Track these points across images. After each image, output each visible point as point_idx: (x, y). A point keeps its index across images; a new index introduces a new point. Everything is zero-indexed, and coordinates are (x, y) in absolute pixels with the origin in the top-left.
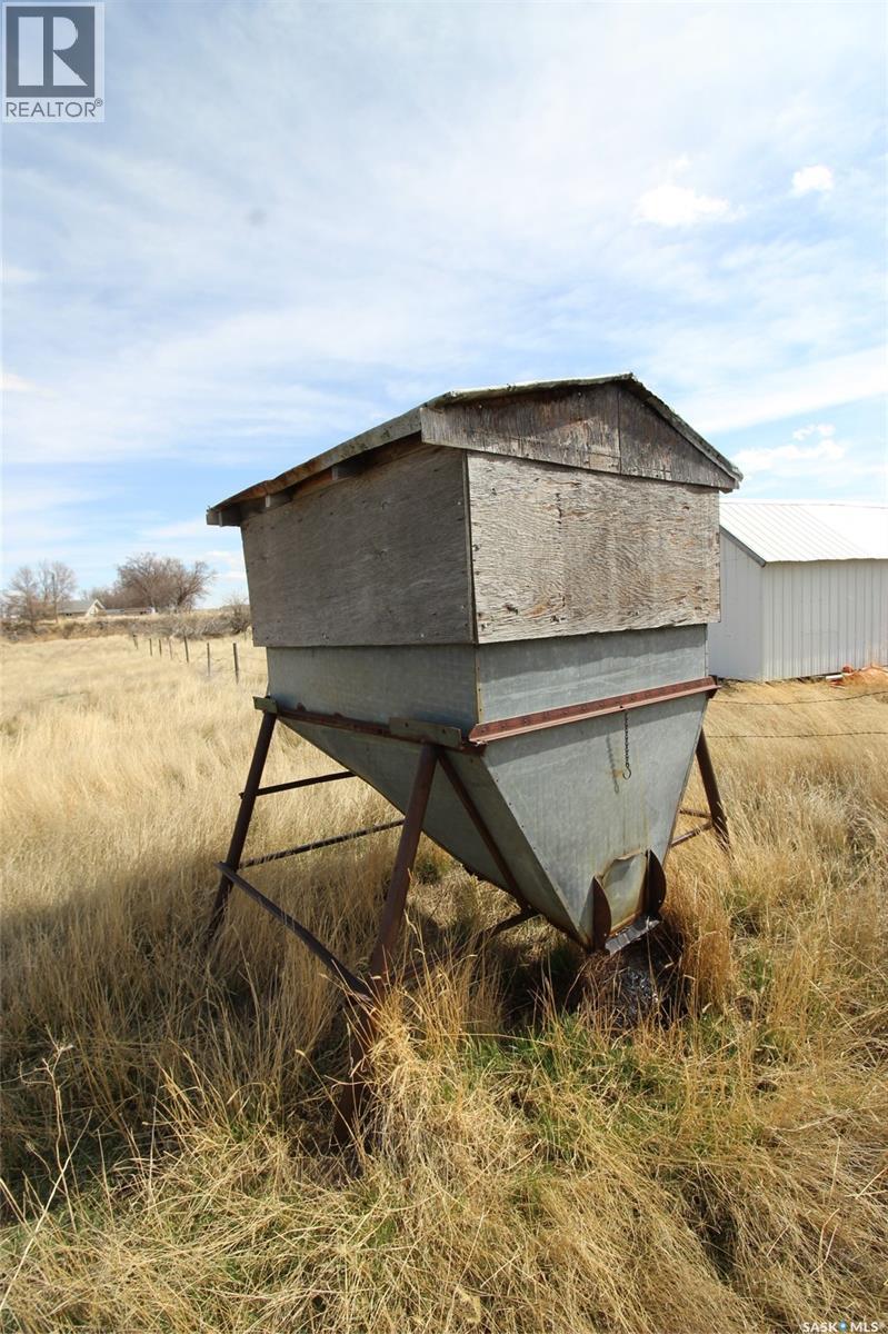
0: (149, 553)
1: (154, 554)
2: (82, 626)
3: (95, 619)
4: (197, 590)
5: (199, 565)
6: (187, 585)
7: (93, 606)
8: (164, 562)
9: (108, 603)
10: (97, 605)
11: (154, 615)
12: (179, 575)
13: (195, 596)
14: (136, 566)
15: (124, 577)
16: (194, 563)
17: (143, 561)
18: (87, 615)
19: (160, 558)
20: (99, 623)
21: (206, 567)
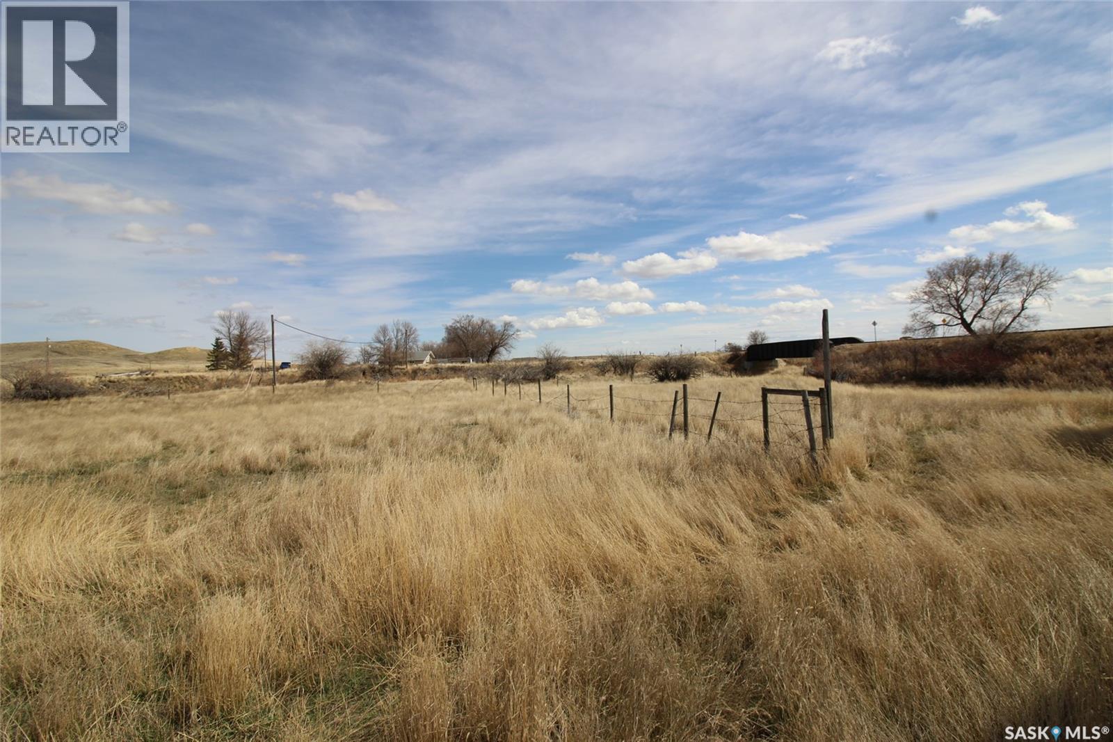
0: (468, 316)
1: (472, 316)
2: (424, 371)
3: (432, 366)
4: (505, 345)
5: (507, 325)
6: (497, 341)
7: (428, 356)
8: (479, 322)
9: (439, 354)
10: (431, 355)
11: (472, 364)
12: (491, 332)
13: (502, 348)
14: (458, 325)
15: (449, 334)
16: (502, 324)
17: (464, 322)
18: (425, 363)
19: (476, 319)
20: (436, 369)
21: (512, 326)
